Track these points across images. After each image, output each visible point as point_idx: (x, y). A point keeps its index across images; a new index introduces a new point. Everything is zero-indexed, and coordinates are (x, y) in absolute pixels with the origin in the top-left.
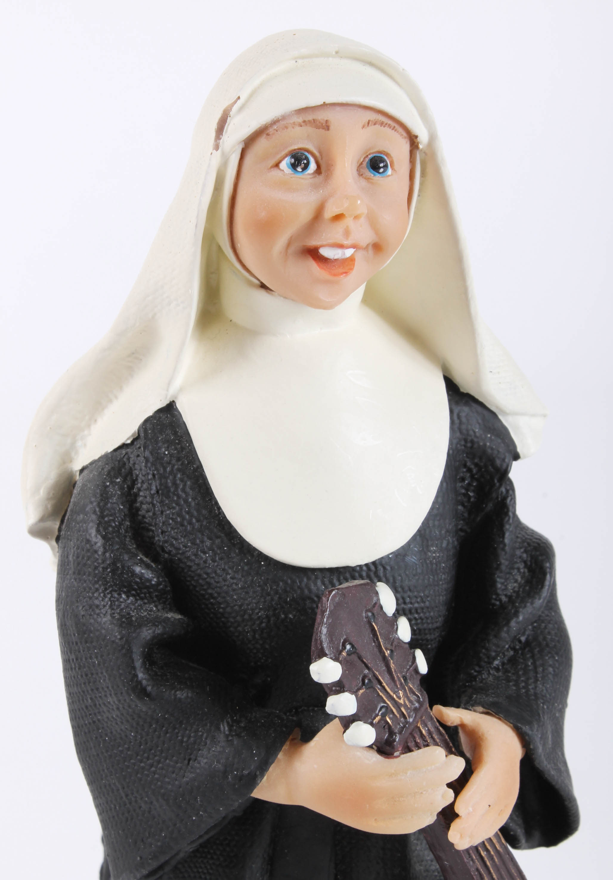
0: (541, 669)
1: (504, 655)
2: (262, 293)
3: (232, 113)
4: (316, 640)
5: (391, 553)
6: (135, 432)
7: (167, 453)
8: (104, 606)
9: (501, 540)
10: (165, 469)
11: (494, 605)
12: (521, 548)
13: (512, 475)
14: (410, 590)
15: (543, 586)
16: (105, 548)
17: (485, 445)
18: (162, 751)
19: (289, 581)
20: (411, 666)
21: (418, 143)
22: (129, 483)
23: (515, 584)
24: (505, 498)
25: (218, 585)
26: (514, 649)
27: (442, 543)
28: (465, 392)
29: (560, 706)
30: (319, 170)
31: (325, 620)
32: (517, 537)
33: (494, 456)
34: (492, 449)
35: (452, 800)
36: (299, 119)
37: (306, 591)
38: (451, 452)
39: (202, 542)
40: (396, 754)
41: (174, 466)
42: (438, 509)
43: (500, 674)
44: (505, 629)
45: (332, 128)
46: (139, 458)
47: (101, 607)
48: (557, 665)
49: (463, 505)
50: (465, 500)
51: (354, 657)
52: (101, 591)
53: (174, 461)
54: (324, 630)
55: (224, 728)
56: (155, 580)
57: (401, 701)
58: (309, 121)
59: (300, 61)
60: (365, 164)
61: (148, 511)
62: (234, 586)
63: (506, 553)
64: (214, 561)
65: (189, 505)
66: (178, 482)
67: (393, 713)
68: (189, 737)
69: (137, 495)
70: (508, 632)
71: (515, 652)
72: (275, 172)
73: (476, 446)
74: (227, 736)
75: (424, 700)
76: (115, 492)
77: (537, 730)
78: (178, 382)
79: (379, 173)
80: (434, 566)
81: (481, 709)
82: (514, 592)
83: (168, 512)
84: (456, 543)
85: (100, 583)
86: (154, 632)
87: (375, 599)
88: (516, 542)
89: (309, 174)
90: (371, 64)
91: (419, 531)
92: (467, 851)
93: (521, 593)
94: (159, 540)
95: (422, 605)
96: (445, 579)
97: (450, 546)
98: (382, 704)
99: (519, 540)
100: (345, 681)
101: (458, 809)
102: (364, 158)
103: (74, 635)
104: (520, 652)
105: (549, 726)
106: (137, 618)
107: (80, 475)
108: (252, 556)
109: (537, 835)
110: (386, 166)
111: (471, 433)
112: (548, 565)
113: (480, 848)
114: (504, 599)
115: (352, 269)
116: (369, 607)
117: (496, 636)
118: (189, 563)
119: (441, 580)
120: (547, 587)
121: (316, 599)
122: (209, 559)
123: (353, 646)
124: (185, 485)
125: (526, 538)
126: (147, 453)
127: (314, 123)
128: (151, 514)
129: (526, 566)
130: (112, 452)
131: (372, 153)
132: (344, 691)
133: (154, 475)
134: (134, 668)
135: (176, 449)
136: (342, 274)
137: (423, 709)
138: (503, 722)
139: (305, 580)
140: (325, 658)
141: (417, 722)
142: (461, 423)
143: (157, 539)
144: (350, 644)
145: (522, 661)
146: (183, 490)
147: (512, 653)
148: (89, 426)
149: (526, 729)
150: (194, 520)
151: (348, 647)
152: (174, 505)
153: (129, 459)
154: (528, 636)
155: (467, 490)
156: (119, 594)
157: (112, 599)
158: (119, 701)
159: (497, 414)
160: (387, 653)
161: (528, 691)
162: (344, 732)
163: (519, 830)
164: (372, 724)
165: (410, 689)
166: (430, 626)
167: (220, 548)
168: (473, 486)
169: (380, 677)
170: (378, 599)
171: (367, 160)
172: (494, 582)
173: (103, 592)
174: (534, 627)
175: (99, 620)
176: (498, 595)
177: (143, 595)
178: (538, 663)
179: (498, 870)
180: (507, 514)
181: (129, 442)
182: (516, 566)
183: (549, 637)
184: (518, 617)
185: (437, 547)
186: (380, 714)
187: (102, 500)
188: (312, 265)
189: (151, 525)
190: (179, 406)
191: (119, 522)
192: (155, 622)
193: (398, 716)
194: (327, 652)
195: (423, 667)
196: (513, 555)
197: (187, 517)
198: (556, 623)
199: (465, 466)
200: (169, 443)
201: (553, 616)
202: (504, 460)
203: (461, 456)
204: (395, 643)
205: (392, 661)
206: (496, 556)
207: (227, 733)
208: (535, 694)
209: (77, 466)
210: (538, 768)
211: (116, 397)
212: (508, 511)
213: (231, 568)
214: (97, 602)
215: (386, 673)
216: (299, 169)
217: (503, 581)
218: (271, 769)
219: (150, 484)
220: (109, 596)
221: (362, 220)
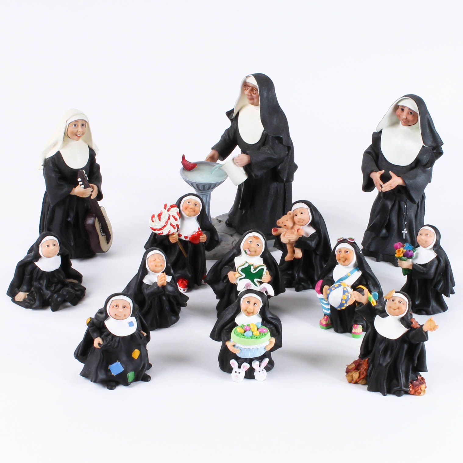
3: (68, 121)
5: (84, 167)
6: (55, 154)
9: (94, 165)
14: (86, 171)
21: (87, 122)
25: (65, 171)
28: (91, 148)
30: (77, 126)
33: (94, 155)
36: (75, 121)
39: (63, 166)
43: (95, 180)
53: (59, 157)
56: (58, 171)
66: (60, 160)
69: (55, 161)
70: (95, 175)
71: (96, 178)
72: (72, 127)
73: (92, 154)
74: (67, 187)
78: (60, 148)
79: (83, 126)
80: (88, 168)
81: (94, 184)
90: (82, 114)
95: (88, 172)
101: (92, 194)
105: (100, 186)
107: (47, 159)
109: (99, 199)
114: (95, 172)
115: (81, 137)
116: (83, 173)
118: (62, 169)
122: (64, 168)
126: (57, 156)
129: (97, 168)
130: (52, 156)
131: (82, 124)
135: (60, 155)
136: (79, 137)
138: (96, 185)
149: (98, 186)
151: (81, 177)
152: (60, 162)
159: (94, 150)
160: (85, 178)
163: (97, 198)
166: (88, 175)
168: (92, 159)
180: (95, 162)
185: (88, 165)
186: (84, 184)
188: (76, 136)
189: (57, 165)
190: (60, 151)
196: (96, 166)
197: (62, 164)
203: (90, 155)
206: (94, 167)
208: (99, 182)
210: (99, 191)
213: (67, 169)
216: (75, 126)
219: (56, 159)
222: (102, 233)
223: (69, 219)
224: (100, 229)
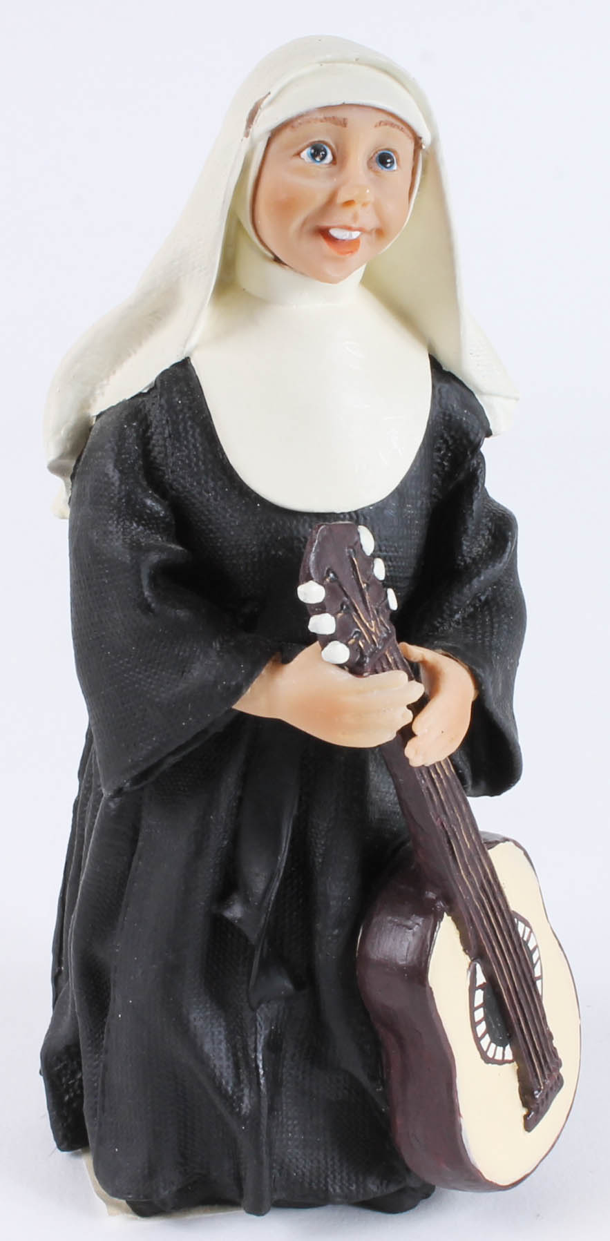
0: (496, 625)
1: (465, 611)
2: (275, 267)
3: (262, 106)
4: (304, 567)
5: (372, 506)
6: (152, 383)
7: (180, 402)
8: (117, 532)
9: (470, 506)
10: (177, 416)
11: (459, 565)
12: (486, 517)
13: (483, 449)
14: (386, 539)
15: (504, 552)
16: (121, 481)
17: (461, 419)
18: (159, 664)
19: (281, 523)
20: (383, 601)
21: (421, 144)
22: (144, 428)
23: (479, 549)
24: (476, 470)
25: (218, 521)
26: (474, 606)
27: (417, 503)
28: (447, 370)
29: (512, 661)
30: (334, 161)
31: (314, 549)
32: (485, 507)
33: (469, 430)
34: (467, 423)
35: (411, 720)
36: (321, 116)
37: (295, 533)
38: (430, 423)
39: (206, 482)
40: (365, 674)
41: (185, 414)
42: (416, 472)
43: (460, 627)
44: (467, 586)
45: (348, 125)
46: (154, 406)
47: (114, 533)
48: (511, 624)
49: (437, 473)
50: (440, 469)
51: (336, 585)
52: (115, 519)
53: (186, 410)
54: (312, 557)
55: (216, 645)
56: (163, 512)
57: (373, 630)
58: (330, 118)
59: (324, 65)
60: (374, 158)
61: (159, 453)
62: (233, 524)
63: (473, 519)
64: (215, 500)
65: (197, 450)
66: (188, 429)
67: (365, 639)
68: (185, 651)
69: (150, 438)
70: (470, 589)
71: (475, 609)
72: (296, 161)
73: (453, 420)
74: (218, 652)
75: (392, 632)
76: (132, 434)
77: (490, 674)
78: (194, 341)
79: (386, 167)
80: (409, 522)
81: (441, 651)
82: (478, 555)
83: (178, 454)
84: (429, 504)
85: (115, 511)
86: (160, 557)
87: (356, 538)
88: (483, 512)
89: (326, 164)
90: (386, 72)
91: (397, 488)
92: (420, 769)
93: (484, 556)
94: (169, 479)
95: (396, 554)
96: (417, 534)
97: (424, 506)
98: (357, 630)
99: (486, 510)
100: (326, 604)
101: (415, 728)
102: (374, 154)
103: (87, 557)
104: (479, 609)
105: (500, 675)
106: (146, 545)
107: (96, 420)
108: (250, 497)
109: (483, 784)
110: (392, 162)
111: (450, 407)
112: (510, 534)
113: (431, 771)
114: (468, 560)
115: (356, 250)
116: (351, 544)
117: (459, 592)
118: (193, 500)
119: (414, 535)
120: (507, 554)
121: (303, 540)
122: (212, 498)
123: (335, 575)
124: (194, 432)
125: (493, 510)
126: (163, 401)
127: (334, 120)
128: (162, 455)
129: (490, 534)
130: (129, 400)
131: (382, 150)
132: (325, 612)
133: (167, 421)
134: (142, 587)
135: (188, 399)
136: (349, 252)
137: (390, 641)
138: (460, 663)
139: (295, 522)
140: (311, 582)
141: (385, 650)
142: (441, 398)
143: (167, 477)
144: (333, 572)
145: (480, 617)
146: (193, 436)
147: (472, 610)
148: (108, 377)
149: (479, 671)
150: (200, 463)
151: (331, 575)
152: (184, 448)
153: (145, 406)
154: (488, 596)
155: (442, 459)
156: (131, 523)
157: (125, 526)
158: (125, 616)
159: (475, 393)
160: (364, 586)
161: (483, 642)
162: (323, 649)
163: (467, 770)
164: (347, 644)
165: (381, 621)
166: (401, 575)
167: (223, 489)
168: (448, 456)
169: (356, 605)
170: (359, 539)
171: (376, 155)
172: (461, 544)
173: (117, 520)
174: (493, 590)
175: (112, 544)
176: (463, 556)
177: (151, 526)
178: (494, 620)
179: (445, 793)
180: (476, 484)
181: (146, 391)
182: (482, 532)
183: (506, 599)
184: (480, 577)
185: (412, 505)
186: (354, 637)
187: (120, 440)
188: (324, 244)
189: (163, 466)
190: (193, 362)
191: (134, 460)
192: (161, 550)
193: (369, 642)
194: (313, 577)
195: (394, 605)
196: (479, 522)
197: (195, 459)
198: (514, 588)
199: (442, 437)
200: (182, 394)
201: (511, 582)
202: (477, 435)
203: (439, 428)
204: (371, 578)
205: (367, 594)
206: (464, 522)
207: (218, 649)
208: (490, 647)
209: (95, 412)
210: (488, 710)
211: (135, 352)
212: (478, 481)
213: (230, 507)
214: (110, 528)
215: (362, 603)
216: (318, 159)
217: (468, 544)
218: (254, 683)
219: (164, 429)
220: (122, 524)
221: (369, 207)
222: (486, 1041)
223: (235, 912)
224: (473, 1009)
